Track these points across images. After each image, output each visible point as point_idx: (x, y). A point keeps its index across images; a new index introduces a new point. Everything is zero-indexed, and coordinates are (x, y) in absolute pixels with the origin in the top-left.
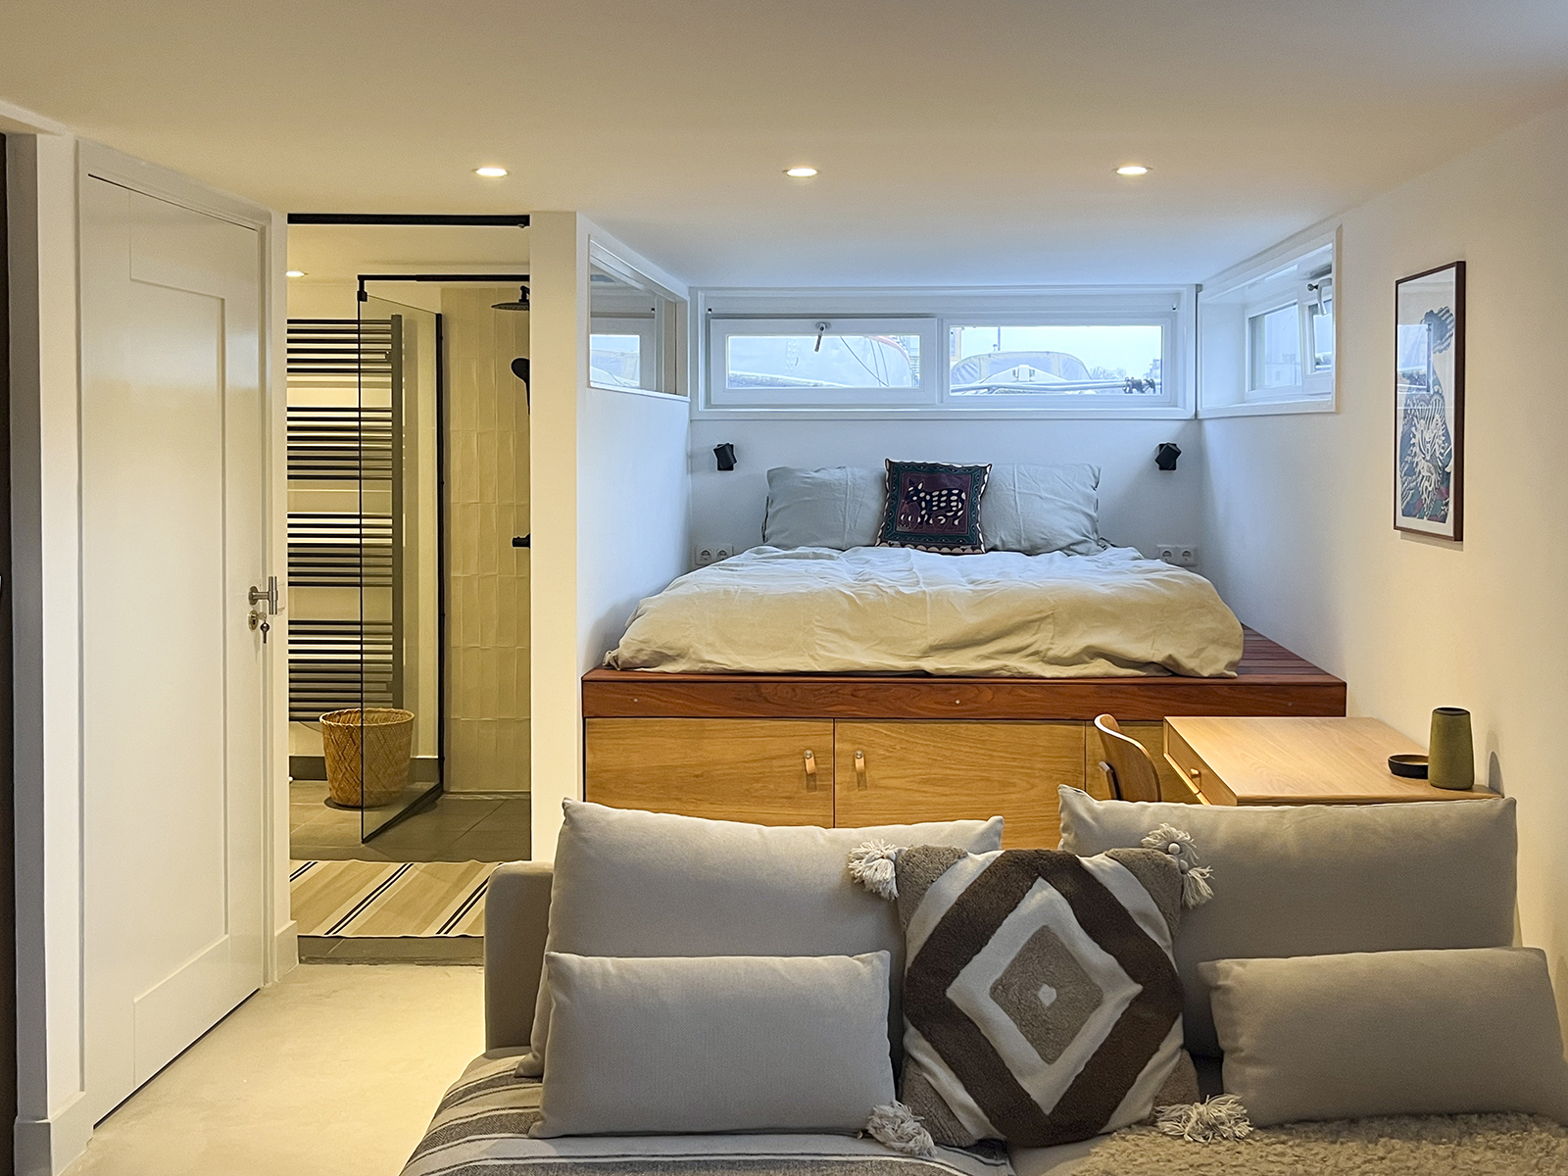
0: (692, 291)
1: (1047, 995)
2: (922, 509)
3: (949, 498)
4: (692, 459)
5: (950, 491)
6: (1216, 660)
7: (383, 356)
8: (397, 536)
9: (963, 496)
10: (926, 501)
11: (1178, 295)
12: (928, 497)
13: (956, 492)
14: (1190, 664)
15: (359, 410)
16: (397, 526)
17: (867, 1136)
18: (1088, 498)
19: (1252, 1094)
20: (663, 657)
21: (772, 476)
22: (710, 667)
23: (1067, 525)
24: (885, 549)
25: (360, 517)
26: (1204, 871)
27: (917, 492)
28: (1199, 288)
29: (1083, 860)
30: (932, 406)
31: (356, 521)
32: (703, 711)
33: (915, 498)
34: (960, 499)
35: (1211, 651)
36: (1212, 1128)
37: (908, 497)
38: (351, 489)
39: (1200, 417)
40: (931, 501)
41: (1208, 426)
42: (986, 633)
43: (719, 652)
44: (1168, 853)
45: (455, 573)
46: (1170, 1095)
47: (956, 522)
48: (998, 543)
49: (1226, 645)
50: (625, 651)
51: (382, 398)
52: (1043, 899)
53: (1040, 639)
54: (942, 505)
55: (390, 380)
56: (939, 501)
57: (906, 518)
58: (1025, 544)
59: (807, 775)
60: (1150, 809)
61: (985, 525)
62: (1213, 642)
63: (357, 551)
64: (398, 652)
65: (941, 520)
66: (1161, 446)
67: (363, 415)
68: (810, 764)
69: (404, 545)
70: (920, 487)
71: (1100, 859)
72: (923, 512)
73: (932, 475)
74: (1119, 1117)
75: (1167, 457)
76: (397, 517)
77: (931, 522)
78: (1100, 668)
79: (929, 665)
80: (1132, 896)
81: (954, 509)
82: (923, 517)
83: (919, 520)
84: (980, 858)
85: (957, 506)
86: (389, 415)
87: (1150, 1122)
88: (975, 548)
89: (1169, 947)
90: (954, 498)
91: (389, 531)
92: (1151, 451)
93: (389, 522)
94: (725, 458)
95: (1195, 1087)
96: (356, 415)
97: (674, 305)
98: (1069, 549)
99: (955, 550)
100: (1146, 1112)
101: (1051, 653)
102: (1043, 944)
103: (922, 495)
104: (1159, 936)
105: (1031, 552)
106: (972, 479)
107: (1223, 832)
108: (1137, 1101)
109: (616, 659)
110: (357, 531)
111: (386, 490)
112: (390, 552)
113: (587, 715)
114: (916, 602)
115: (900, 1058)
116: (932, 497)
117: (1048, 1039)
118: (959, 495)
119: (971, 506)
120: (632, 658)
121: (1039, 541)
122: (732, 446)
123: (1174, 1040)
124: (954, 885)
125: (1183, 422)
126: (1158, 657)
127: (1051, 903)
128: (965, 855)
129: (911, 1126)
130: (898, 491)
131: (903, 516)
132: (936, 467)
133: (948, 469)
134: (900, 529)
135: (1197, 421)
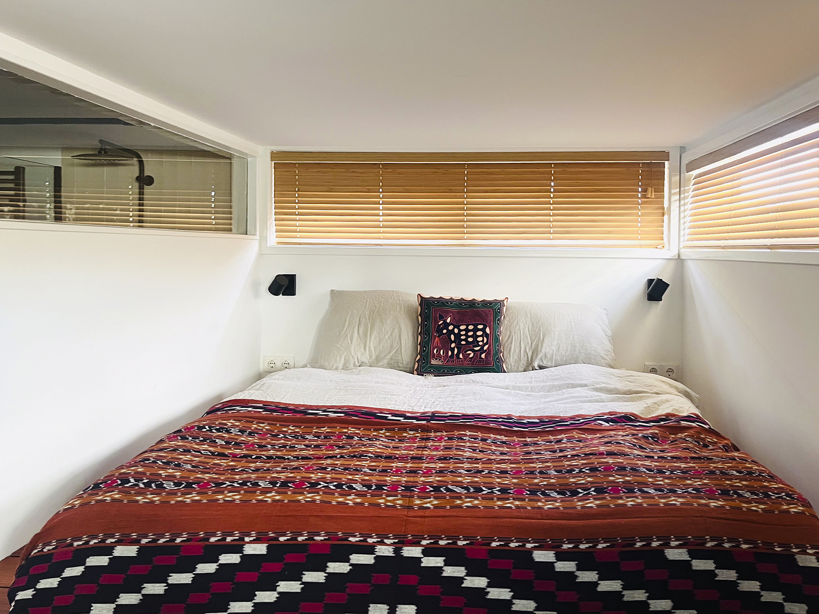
39: (682, 258)
41: (688, 265)
66: (650, 281)
92: (639, 287)
106: (493, 311)
119: (495, 341)
122: (293, 276)
125: (668, 262)
130: (430, 325)
131: (436, 349)
132: (462, 302)
133: (472, 303)
134: (433, 362)
135: (679, 261)
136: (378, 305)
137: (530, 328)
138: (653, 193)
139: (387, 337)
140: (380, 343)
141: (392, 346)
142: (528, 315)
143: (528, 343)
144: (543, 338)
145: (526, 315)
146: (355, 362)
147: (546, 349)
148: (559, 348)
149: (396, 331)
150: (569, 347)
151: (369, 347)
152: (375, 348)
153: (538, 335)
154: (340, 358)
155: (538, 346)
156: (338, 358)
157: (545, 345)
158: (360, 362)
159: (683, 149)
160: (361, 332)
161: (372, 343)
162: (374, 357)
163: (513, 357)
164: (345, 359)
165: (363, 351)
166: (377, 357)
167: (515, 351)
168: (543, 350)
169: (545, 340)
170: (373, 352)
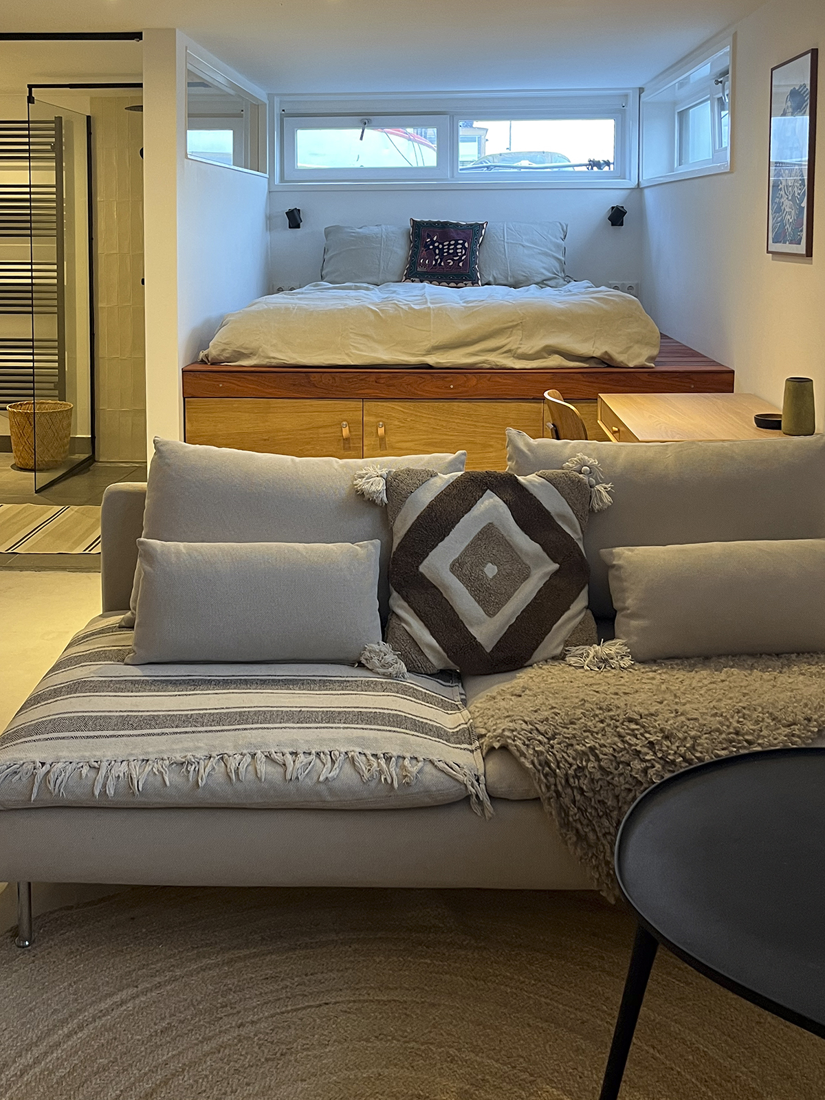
0: (270, 96)
1: (491, 570)
2: (437, 255)
3: (455, 246)
4: (270, 220)
5: (456, 241)
6: (639, 355)
7: (49, 147)
8: (60, 277)
9: (466, 245)
10: (439, 249)
11: (626, 96)
12: (441, 246)
13: (461, 242)
14: (620, 358)
15: (30, 186)
16: (60, 271)
17: (361, 665)
18: (558, 246)
19: (635, 639)
20: (240, 355)
21: (328, 232)
22: (274, 362)
23: (541, 265)
24: (409, 284)
25: (31, 264)
26: (607, 486)
27: (433, 242)
28: (641, 90)
29: (519, 478)
30: (447, 180)
31: (29, 267)
32: (270, 394)
33: (431, 247)
34: (464, 247)
35: (636, 349)
36: (605, 661)
37: (427, 246)
38: (24, 244)
39: (641, 187)
40: (443, 249)
41: (647, 192)
42: (474, 337)
43: (280, 351)
44: (581, 473)
45: (101, 304)
46: (578, 639)
47: (461, 264)
48: (491, 279)
49: (647, 344)
50: (213, 351)
51: (50, 178)
52: (490, 505)
53: (512, 341)
54: (451, 251)
55: (54, 164)
56: (449, 249)
57: (424, 261)
58: (511, 280)
59: (344, 439)
60: (571, 445)
61: (482, 266)
62: (638, 342)
63: (29, 288)
64: (61, 361)
65: (450, 263)
66: (613, 208)
67: (33, 190)
68: (346, 432)
69: (65, 284)
70: (435, 239)
71: (533, 477)
72: (437, 257)
73: (444, 229)
74: (540, 653)
75: (617, 216)
76: (60, 263)
77: (442, 264)
78: (555, 361)
79: (431, 360)
80: (554, 503)
81: (459, 254)
82: (436, 260)
83: (434, 263)
84: (446, 477)
85: (461, 252)
86: (54, 190)
87: (561, 657)
88: (474, 282)
89: (579, 539)
90: (459, 246)
91: (55, 274)
92: (605, 211)
93: (55, 267)
94: (294, 218)
95: (595, 635)
96: (27, 190)
97: (256, 107)
98: (542, 284)
99: (460, 285)
100: (558, 651)
101: (520, 351)
102: (489, 535)
103: (436, 244)
104: (572, 530)
105: (515, 285)
106: (473, 232)
107: (622, 460)
108: (552, 643)
109: (207, 356)
110: (29, 274)
111: (52, 245)
112: (55, 288)
113: (187, 396)
114: (424, 315)
115: (386, 614)
116: (443, 246)
117: (490, 599)
118: (463, 244)
119: (471, 252)
120: (219, 355)
121: (522, 278)
122: (299, 210)
123: (581, 602)
124: (426, 496)
125: (629, 191)
126: (597, 354)
127: (495, 507)
128: (436, 475)
129: (390, 657)
130: (419, 242)
131: (422, 260)
132: (447, 224)
133: (456, 225)
134: (419, 269)
135: (637, 189)
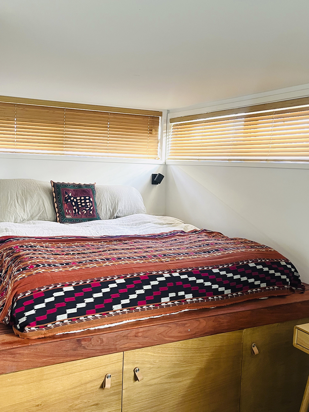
57: (68, 211)
92: (149, 178)
106: (92, 190)
130: (61, 197)
131: (66, 210)
132: (74, 185)
133: (79, 186)
134: (67, 217)
135: (165, 165)
136: (25, 187)
137: (110, 198)
138: (155, 132)
139: (36, 205)
140: (32, 207)
141: (39, 209)
142: (108, 191)
143: (110, 205)
144: (118, 203)
145: (107, 191)
146: (20, 219)
147: (120, 207)
148: (125, 207)
149: (41, 201)
150: (130, 206)
151: (27, 211)
152: (30, 211)
153: (115, 202)
154: (12, 217)
155: (115, 206)
156: (11, 217)
157: (119, 206)
158: (23, 219)
159: (168, 111)
160: (19, 202)
161: (28, 208)
162: (29, 216)
163: (103, 213)
164: (15, 217)
165: (24, 213)
166: (31, 216)
167: (104, 210)
168: (119, 208)
169: (119, 203)
170: (29, 213)
